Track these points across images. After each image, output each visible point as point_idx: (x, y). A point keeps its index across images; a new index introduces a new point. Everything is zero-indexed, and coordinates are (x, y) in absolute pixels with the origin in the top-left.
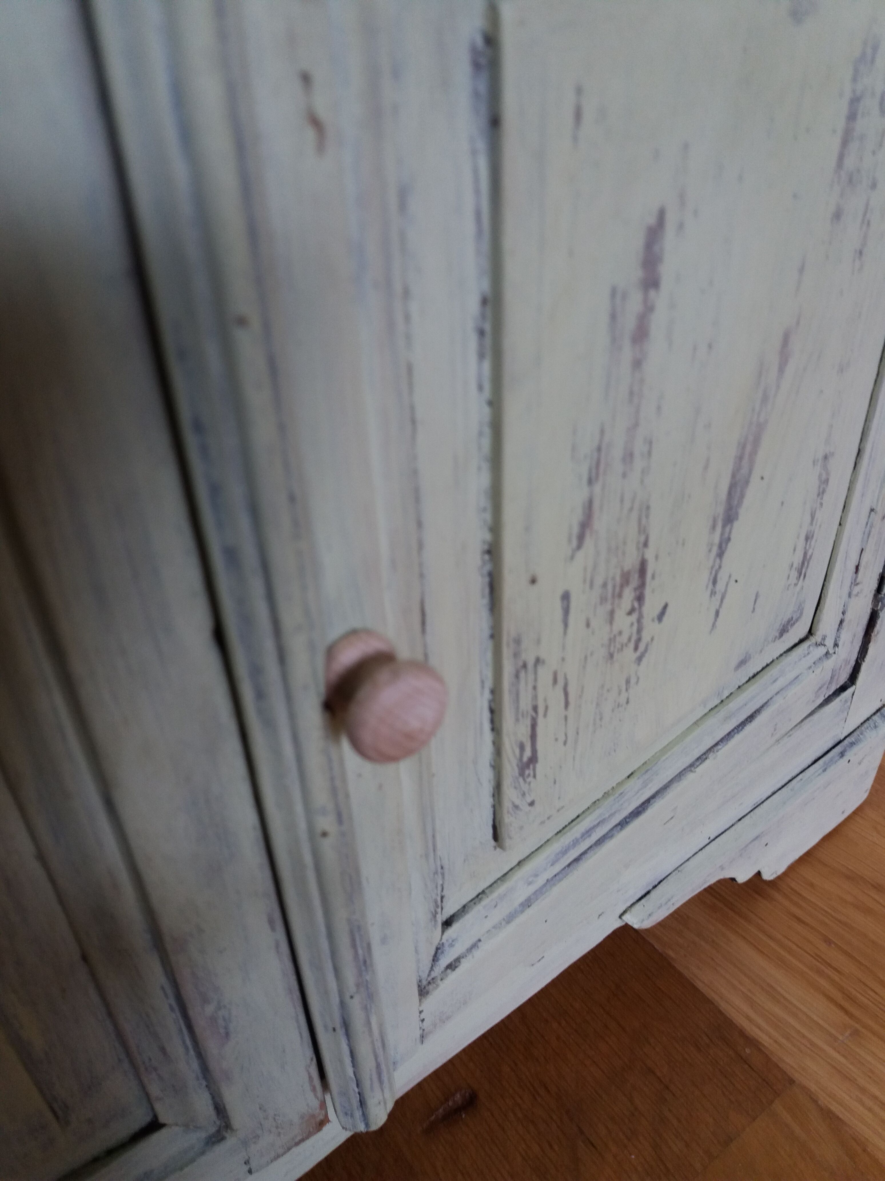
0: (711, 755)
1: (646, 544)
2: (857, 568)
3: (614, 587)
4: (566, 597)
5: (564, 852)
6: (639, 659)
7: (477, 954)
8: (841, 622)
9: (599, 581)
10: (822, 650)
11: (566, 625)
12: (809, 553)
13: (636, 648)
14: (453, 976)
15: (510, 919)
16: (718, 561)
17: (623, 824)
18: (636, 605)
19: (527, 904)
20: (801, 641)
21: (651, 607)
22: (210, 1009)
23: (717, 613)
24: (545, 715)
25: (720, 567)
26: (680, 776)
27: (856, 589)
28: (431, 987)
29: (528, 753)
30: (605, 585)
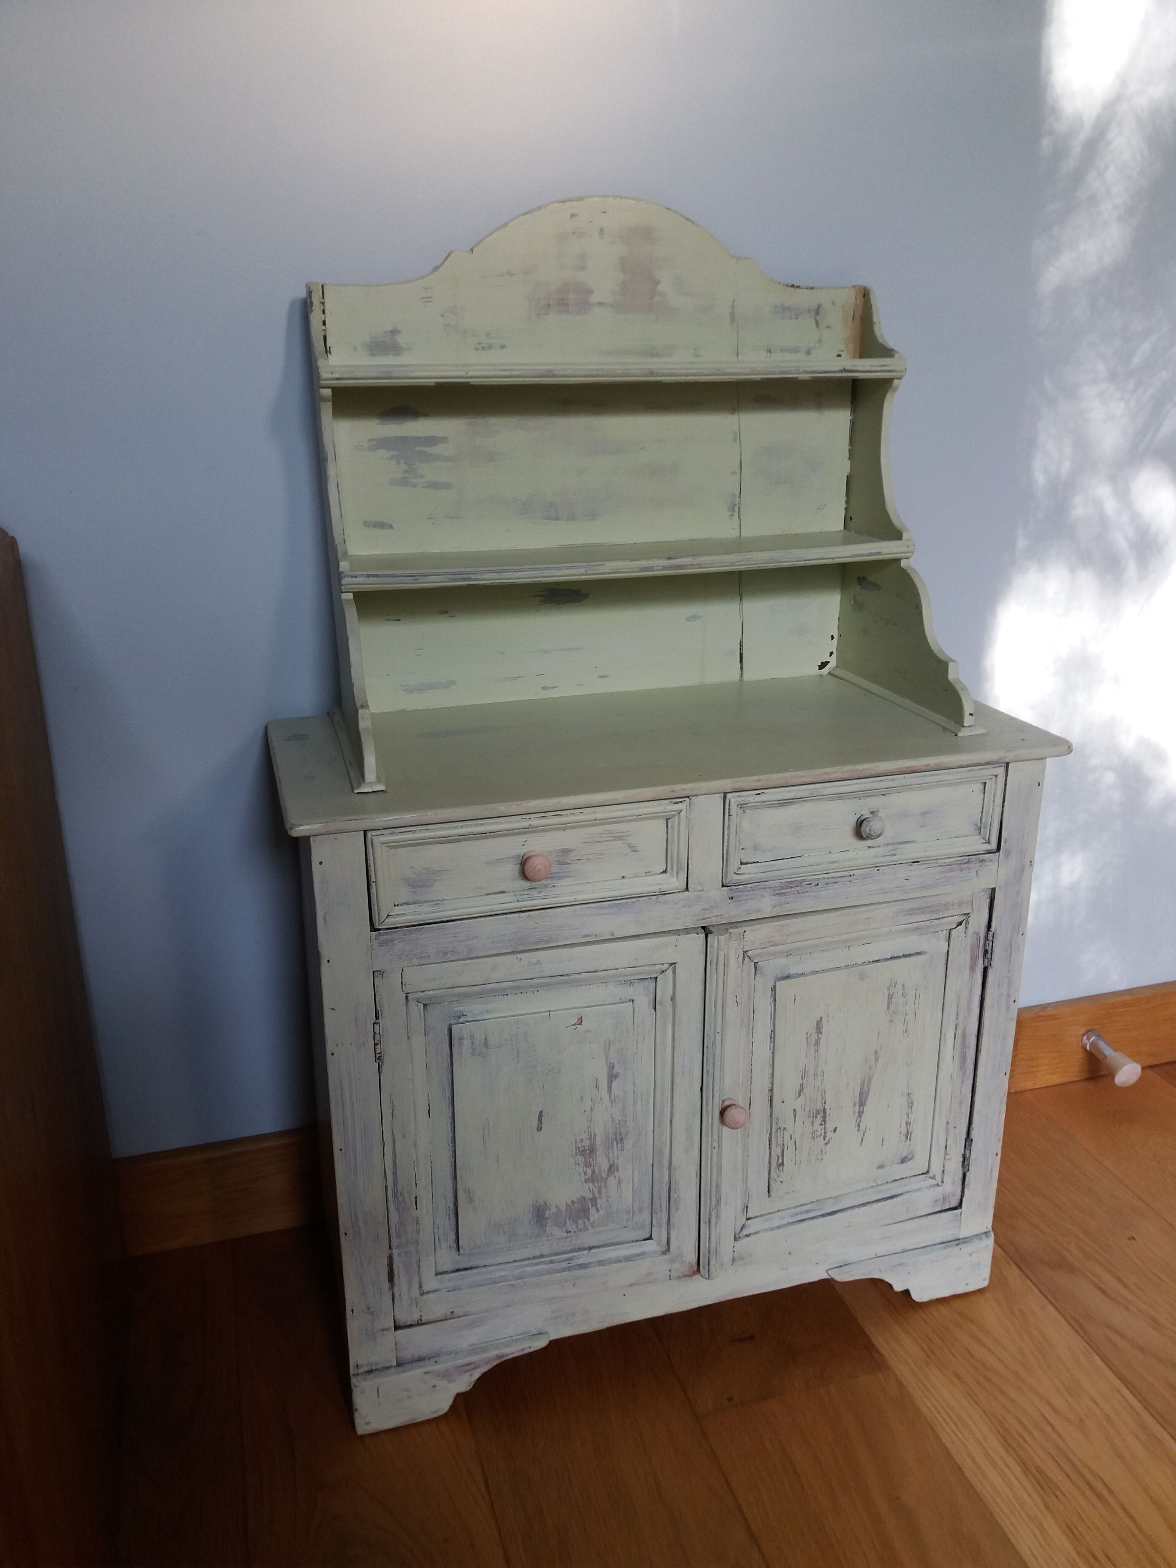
0: (869, 1205)
1: (825, 1103)
2: (946, 1146)
3: (813, 1114)
4: (795, 1111)
5: (797, 1214)
6: (826, 1144)
7: (757, 1236)
8: (943, 1171)
9: (807, 1109)
10: (933, 1182)
11: (795, 1121)
12: (910, 1131)
13: (824, 1139)
14: (747, 1239)
15: (772, 1229)
16: (859, 1118)
17: (824, 1215)
18: (823, 1123)
19: (779, 1227)
20: (923, 1174)
21: (830, 1126)
22: (676, 1196)
23: (862, 1140)
24: (787, 1149)
25: (860, 1121)
26: (853, 1207)
27: (947, 1157)
28: (739, 1239)
29: (780, 1161)
30: (809, 1111)
